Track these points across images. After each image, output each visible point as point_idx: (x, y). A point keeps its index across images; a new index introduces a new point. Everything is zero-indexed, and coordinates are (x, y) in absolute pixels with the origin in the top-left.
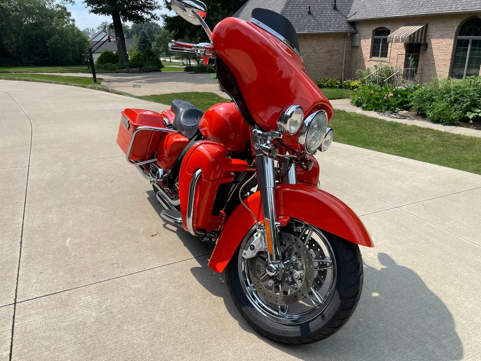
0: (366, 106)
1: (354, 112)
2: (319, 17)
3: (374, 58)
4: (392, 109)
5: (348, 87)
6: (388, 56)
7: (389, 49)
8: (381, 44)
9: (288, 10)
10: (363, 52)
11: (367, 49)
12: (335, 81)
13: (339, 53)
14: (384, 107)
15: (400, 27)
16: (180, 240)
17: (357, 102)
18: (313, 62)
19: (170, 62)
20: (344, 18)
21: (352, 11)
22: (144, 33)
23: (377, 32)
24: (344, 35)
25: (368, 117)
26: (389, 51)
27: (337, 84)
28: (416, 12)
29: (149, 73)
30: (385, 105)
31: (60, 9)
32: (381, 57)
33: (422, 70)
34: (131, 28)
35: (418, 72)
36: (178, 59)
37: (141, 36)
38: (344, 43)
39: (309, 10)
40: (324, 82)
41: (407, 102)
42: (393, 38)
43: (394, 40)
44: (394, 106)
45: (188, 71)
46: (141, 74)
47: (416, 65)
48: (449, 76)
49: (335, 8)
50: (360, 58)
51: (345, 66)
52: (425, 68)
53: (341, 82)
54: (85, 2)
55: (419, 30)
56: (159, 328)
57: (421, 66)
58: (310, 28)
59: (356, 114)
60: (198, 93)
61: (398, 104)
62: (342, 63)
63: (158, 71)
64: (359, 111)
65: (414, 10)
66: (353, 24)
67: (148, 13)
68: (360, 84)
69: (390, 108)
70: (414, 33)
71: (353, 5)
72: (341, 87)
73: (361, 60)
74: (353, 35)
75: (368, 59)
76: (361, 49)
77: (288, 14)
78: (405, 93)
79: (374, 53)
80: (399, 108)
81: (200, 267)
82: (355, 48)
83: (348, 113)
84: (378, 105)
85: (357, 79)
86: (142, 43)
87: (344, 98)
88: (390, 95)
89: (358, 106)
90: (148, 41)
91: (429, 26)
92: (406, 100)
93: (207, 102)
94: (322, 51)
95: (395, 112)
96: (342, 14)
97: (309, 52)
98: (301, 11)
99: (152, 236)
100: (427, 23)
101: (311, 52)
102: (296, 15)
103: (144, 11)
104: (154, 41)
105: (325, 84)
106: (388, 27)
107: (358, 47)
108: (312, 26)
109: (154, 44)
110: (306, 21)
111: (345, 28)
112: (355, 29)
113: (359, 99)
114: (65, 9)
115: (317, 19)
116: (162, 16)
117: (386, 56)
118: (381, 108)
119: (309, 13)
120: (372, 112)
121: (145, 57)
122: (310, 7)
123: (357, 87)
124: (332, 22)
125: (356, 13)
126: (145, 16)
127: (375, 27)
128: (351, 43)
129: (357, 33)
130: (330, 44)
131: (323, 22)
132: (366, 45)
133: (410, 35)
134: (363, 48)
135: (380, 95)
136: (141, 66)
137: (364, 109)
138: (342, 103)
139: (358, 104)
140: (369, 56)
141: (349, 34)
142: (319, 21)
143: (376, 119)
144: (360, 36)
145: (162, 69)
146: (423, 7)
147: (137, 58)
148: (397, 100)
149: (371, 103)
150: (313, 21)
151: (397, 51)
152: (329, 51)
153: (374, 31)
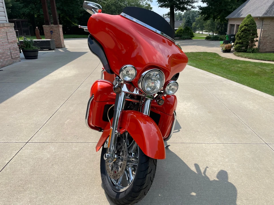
19: (202, 33)
22: (189, 17)
29: (184, 40)
31: (147, 5)
34: (183, 14)
36: (206, 32)
37: (187, 19)
45: (207, 39)
46: (180, 41)
54: (157, 1)
56: (67, 171)
60: (206, 53)
63: (190, 39)
67: (190, 5)
86: (187, 23)
90: (190, 22)
93: (210, 58)
103: (187, 5)
104: (194, 22)
109: (194, 24)
114: (149, 5)
116: (198, 7)
121: (184, 31)
126: (189, 7)
136: (181, 36)
145: (193, 38)
147: (180, 31)
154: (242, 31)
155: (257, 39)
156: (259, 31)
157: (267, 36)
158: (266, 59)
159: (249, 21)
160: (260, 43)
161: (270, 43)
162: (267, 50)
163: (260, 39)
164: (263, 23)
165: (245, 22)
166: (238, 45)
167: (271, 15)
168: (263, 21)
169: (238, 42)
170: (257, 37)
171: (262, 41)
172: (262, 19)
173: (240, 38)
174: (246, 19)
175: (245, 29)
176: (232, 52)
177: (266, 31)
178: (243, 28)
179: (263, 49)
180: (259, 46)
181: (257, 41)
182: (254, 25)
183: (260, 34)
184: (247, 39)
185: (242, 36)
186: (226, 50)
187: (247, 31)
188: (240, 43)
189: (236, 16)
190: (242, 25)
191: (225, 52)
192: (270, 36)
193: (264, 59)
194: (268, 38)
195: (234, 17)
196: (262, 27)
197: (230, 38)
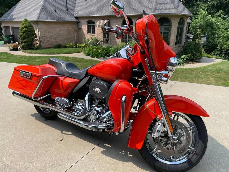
0: (92, 56)
1: (88, 58)
2: (61, 14)
3: (89, 34)
4: (103, 56)
5: (80, 47)
6: (95, 33)
7: (95, 30)
8: (91, 28)
9: (44, 9)
10: (84, 31)
11: (85, 30)
12: (73, 45)
13: (73, 31)
14: (100, 56)
15: (99, 21)
16: (79, 138)
17: (87, 54)
18: (61, 35)
20: (72, 15)
21: (76, 12)
23: (89, 22)
24: (74, 23)
25: (95, 61)
26: (95, 31)
27: (74, 46)
28: (105, 14)
30: (100, 55)
32: (92, 33)
33: (110, 39)
35: (109, 40)
38: (74, 27)
39: (55, 10)
40: (68, 45)
41: (108, 53)
42: (97, 25)
43: (98, 26)
44: (103, 55)
47: (108, 37)
48: (121, 42)
49: (67, 10)
50: (83, 34)
51: (76, 37)
52: (112, 39)
53: (76, 45)
55: (107, 22)
57: (110, 37)
58: (57, 19)
59: (89, 59)
61: (105, 54)
62: (75, 36)
64: (89, 58)
65: (104, 13)
66: (77, 18)
68: (85, 46)
69: (102, 56)
70: (106, 23)
71: (75, 9)
72: (76, 47)
73: (83, 35)
74: (78, 23)
75: (87, 34)
76: (82, 29)
77: (44, 11)
78: (107, 49)
79: (89, 32)
80: (106, 56)
81: (105, 150)
82: (80, 29)
83: (85, 59)
84: (97, 55)
85: (84, 44)
87: (80, 52)
88: (101, 50)
89: (88, 56)
91: (111, 21)
92: (108, 52)
94: (64, 30)
95: (105, 58)
96: (71, 13)
97: (58, 30)
98: (51, 10)
99: (61, 141)
100: (110, 19)
101: (59, 31)
102: (49, 12)
105: (69, 46)
106: (94, 20)
107: (81, 29)
108: (58, 18)
110: (54, 15)
111: (74, 20)
112: (78, 20)
113: (88, 53)
115: (60, 14)
117: (94, 33)
118: (99, 56)
119: (55, 11)
120: (95, 58)
122: (55, 9)
123: (84, 47)
124: (67, 17)
125: (78, 13)
127: (87, 20)
128: (78, 27)
129: (79, 22)
130: (67, 27)
131: (63, 16)
132: (84, 28)
133: (104, 24)
134: (83, 29)
135: (97, 50)
137: (92, 57)
138: (80, 55)
139: (88, 55)
140: (86, 33)
141: (76, 22)
142: (61, 15)
143: (98, 61)
144: (81, 24)
146: (107, 12)
148: (104, 52)
149: (94, 54)
150: (58, 15)
151: (99, 31)
152: (68, 30)
153: (87, 22)
154: (24, 32)
155: (37, 38)
156: (36, 32)
157: (44, 36)
158: (52, 53)
159: (27, 24)
160: (40, 42)
161: (48, 41)
162: (47, 47)
163: (39, 38)
164: (38, 25)
165: (24, 25)
166: (23, 44)
167: (43, 20)
168: (38, 24)
169: (23, 41)
170: (37, 37)
171: (41, 39)
172: (37, 22)
173: (24, 38)
174: (23, 22)
175: (26, 31)
176: (20, 50)
177: (42, 32)
178: (24, 30)
179: (43, 46)
180: (40, 44)
181: (37, 40)
182: (32, 27)
183: (38, 35)
184: (30, 39)
185: (25, 36)
186: (14, 49)
187: (28, 32)
188: (25, 42)
189: (8, 19)
190: (22, 27)
191: (14, 51)
192: (46, 35)
193: (51, 53)
194: (45, 37)
195: (6, 20)
196: (38, 29)
197: (9, 38)
